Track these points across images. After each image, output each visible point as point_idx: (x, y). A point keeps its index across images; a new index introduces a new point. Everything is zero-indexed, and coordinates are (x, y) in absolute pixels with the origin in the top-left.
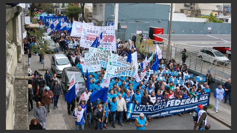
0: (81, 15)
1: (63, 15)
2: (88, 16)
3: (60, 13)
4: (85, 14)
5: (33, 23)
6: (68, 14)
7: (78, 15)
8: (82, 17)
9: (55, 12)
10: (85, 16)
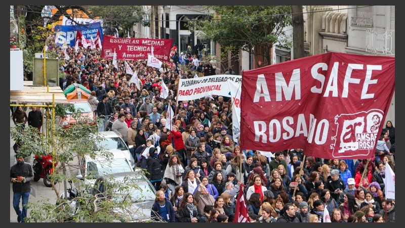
0: (288, 30)
1: (186, 33)
2: (322, 36)
3: (173, 26)
4: (306, 25)
5: (35, 85)
6: (217, 32)
7: (270, 29)
8: (290, 40)
9: (146, 18)
10: (310, 37)
